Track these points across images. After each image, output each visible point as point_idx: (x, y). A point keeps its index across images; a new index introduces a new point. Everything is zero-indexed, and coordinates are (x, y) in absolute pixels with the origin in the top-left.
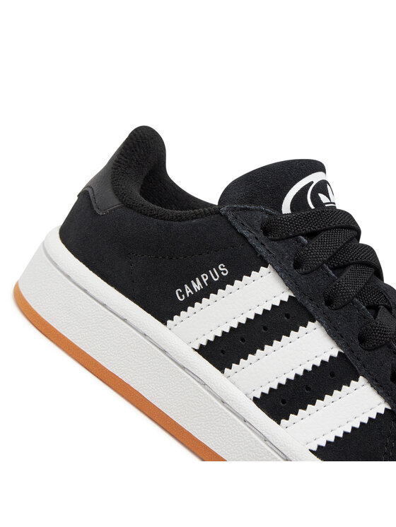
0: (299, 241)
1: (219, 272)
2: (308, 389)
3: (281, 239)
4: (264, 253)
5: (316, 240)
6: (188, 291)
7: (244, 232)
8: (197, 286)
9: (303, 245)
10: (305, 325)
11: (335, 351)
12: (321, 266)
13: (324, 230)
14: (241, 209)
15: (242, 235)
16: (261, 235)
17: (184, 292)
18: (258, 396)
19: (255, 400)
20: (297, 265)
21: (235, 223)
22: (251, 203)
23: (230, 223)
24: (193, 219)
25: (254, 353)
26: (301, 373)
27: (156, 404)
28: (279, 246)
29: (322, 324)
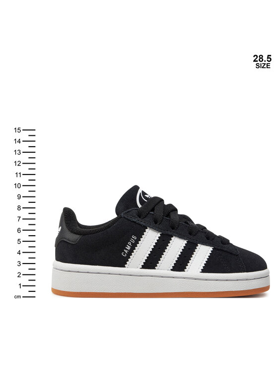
0: (151, 214)
1: (133, 239)
2: (185, 257)
3: (146, 216)
4: (144, 224)
5: (155, 211)
6: (126, 251)
7: (133, 220)
8: (129, 248)
9: (153, 215)
10: (171, 240)
11: (185, 242)
12: (163, 218)
13: (155, 206)
14: (127, 212)
15: (133, 221)
16: (139, 219)
17: (125, 253)
18: (172, 268)
19: (172, 270)
20: (156, 223)
21: (129, 218)
22: (128, 208)
23: (127, 219)
24: (113, 224)
25: (161, 257)
26: (180, 254)
27: (139, 292)
28: (146, 219)
29: (176, 236)
